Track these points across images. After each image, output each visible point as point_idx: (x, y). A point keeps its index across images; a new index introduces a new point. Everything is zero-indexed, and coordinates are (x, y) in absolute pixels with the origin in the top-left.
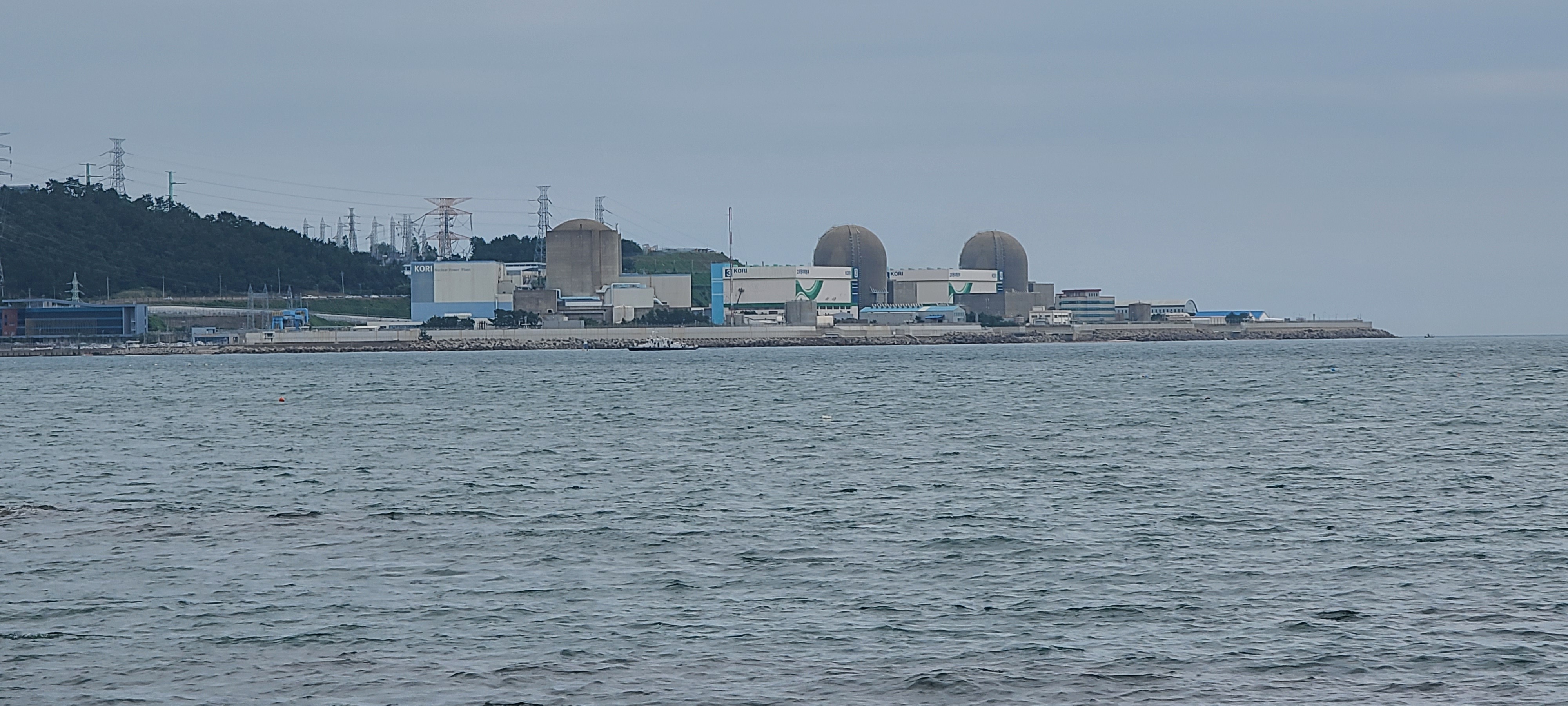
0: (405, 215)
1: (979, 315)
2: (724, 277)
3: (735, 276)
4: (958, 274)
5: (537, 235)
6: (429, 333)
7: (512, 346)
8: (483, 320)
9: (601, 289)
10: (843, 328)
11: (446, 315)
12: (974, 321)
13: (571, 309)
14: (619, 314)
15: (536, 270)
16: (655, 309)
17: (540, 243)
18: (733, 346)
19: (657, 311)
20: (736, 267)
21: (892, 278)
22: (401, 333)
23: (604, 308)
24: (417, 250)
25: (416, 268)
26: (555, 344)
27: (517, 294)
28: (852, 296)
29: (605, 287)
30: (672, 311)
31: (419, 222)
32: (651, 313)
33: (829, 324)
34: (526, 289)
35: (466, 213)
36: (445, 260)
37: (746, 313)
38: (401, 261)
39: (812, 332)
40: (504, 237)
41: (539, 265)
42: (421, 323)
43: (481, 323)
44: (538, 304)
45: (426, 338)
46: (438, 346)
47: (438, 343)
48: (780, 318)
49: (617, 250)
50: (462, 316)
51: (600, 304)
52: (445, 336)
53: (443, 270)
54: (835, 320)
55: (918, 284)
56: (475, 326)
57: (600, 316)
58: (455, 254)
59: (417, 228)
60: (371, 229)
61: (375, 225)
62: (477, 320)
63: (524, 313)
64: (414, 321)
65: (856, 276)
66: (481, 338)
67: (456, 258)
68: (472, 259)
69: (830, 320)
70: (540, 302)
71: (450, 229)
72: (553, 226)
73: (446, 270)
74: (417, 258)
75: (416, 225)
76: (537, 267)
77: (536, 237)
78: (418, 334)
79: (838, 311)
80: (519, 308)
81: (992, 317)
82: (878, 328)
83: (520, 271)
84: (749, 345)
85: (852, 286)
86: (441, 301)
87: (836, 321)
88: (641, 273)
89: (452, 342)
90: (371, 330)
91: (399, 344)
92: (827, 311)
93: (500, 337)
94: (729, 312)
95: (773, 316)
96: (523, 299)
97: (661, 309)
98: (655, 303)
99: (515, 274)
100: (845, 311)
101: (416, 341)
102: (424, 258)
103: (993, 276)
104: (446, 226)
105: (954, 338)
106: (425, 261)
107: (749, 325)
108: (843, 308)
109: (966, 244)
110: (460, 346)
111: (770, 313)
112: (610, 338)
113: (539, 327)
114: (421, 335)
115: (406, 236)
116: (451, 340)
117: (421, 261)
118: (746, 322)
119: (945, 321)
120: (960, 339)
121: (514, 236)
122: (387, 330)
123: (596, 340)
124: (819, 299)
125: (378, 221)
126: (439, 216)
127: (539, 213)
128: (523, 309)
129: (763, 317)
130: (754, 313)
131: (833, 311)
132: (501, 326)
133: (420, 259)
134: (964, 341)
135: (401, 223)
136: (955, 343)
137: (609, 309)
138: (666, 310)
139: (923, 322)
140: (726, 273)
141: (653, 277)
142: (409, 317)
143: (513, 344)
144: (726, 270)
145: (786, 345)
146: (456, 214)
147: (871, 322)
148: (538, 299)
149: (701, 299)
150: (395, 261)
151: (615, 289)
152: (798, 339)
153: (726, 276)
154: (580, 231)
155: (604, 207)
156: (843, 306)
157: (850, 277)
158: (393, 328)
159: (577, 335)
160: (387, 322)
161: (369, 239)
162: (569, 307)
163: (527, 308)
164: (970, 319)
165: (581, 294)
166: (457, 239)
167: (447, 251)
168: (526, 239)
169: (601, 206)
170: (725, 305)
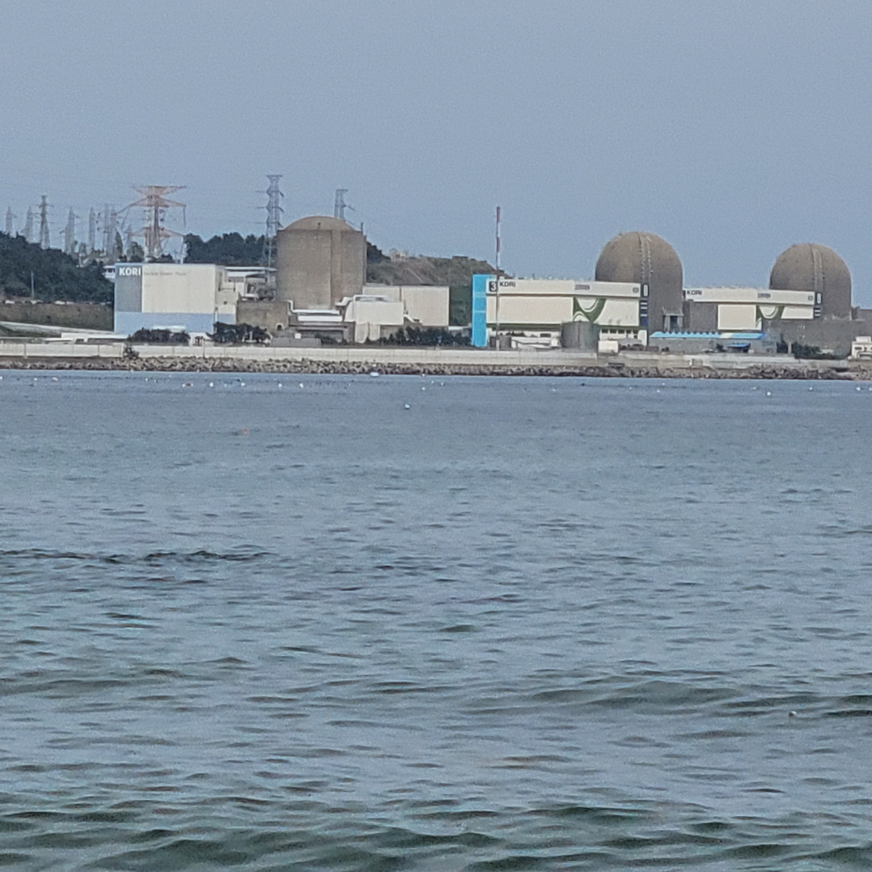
0: (107, 205)
1: (792, 346)
2: (488, 291)
3: (501, 290)
4: (768, 296)
5: (265, 234)
6: (136, 348)
7: (235, 367)
8: (200, 335)
9: (341, 301)
10: (631, 355)
11: (156, 328)
12: (786, 352)
13: (305, 324)
14: (362, 333)
15: (262, 276)
16: (405, 327)
17: (268, 244)
18: (498, 374)
19: (409, 329)
20: (502, 279)
21: (688, 297)
22: (102, 347)
23: (345, 325)
24: (120, 248)
25: (121, 271)
26: (285, 366)
27: (241, 304)
28: (641, 319)
29: (345, 300)
30: (426, 330)
31: (123, 215)
32: (400, 332)
33: (612, 351)
34: (251, 299)
35: (178, 204)
36: (154, 261)
37: (514, 335)
38: (102, 262)
39: (593, 359)
40: (225, 236)
41: (266, 271)
42: (125, 337)
43: (198, 338)
44: (265, 317)
45: (132, 355)
46: (146, 364)
47: (147, 361)
48: (555, 343)
49: (362, 254)
50: (176, 329)
51: (339, 319)
52: (154, 353)
53: (153, 274)
54: (619, 345)
55: (720, 306)
56: (192, 341)
57: (339, 335)
58: (166, 254)
59: (121, 221)
60: (66, 221)
61: (72, 217)
62: (193, 335)
63: (249, 328)
64: (117, 334)
65: (646, 294)
66: (197, 357)
67: (168, 259)
68: (186, 261)
69: (614, 346)
70: (268, 315)
71: (160, 224)
72: (285, 224)
73: (156, 274)
74: (121, 257)
75: (120, 218)
76: (263, 273)
77: (263, 237)
78: (122, 350)
79: (623, 336)
80: (242, 321)
81: (807, 348)
82: (672, 357)
83: (242, 278)
84: (517, 374)
85: (640, 306)
86: (149, 311)
87: (622, 348)
88: (388, 284)
89: (162, 361)
90: (66, 342)
91: (100, 361)
92: (609, 335)
93: (219, 356)
94: (494, 333)
95: (545, 340)
96: (247, 310)
97: (413, 328)
98: (406, 319)
99: (238, 281)
100: (631, 335)
101: (120, 358)
102: (129, 259)
103: (810, 298)
104: (156, 220)
105: (763, 372)
106: (130, 262)
107: (517, 349)
108: (629, 332)
109: (778, 260)
110: (172, 365)
111: (543, 336)
112: (351, 361)
113: (267, 345)
114: (126, 350)
115: (107, 230)
116: (162, 357)
117: (126, 261)
118: (514, 345)
119: (751, 351)
120: (768, 373)
121: (236, 235)
122: (85, 344)
123: (334, 363)
124: (601, 320)
125: (75, 212)
126: (147, 208)
127: (268, 208)
128: (248, 323)
129: (534, 340)
130: (522, 335)
131: (617, 336)
132: (221, 342)
133: (123, 259)
134: (773, 375)
135: (103, 215)
136: (764, 378)
137: (352, 326)
138: (418, 330)
139: (724, 351)
140: (491, 286)
141: (404, 289)
142: (110, 328)
143: (236, 364)
144: (490, 283)
145: (561, 375)
146: (167, 206)
147: (663, 350)
148: (265, 311)
149: (459, 318)
150: (94, 263)
151: (358, 302)
152: (575, 368)
153: (490, 290)
154: (317, 232)
155: (347, 203)
156: (628, 330)
157: (638, 295)
158: (92, 341)
159: (312, 355)
160: (85, 335)
161: (64, 234)
162: (303, 322)
163: (253, 322)
164: (782, 349)
165: (318, 306)
166: (168, 236)
167: (156, 250)
168: (251, 238)
169: (342, 201)
170: (489, 325)
